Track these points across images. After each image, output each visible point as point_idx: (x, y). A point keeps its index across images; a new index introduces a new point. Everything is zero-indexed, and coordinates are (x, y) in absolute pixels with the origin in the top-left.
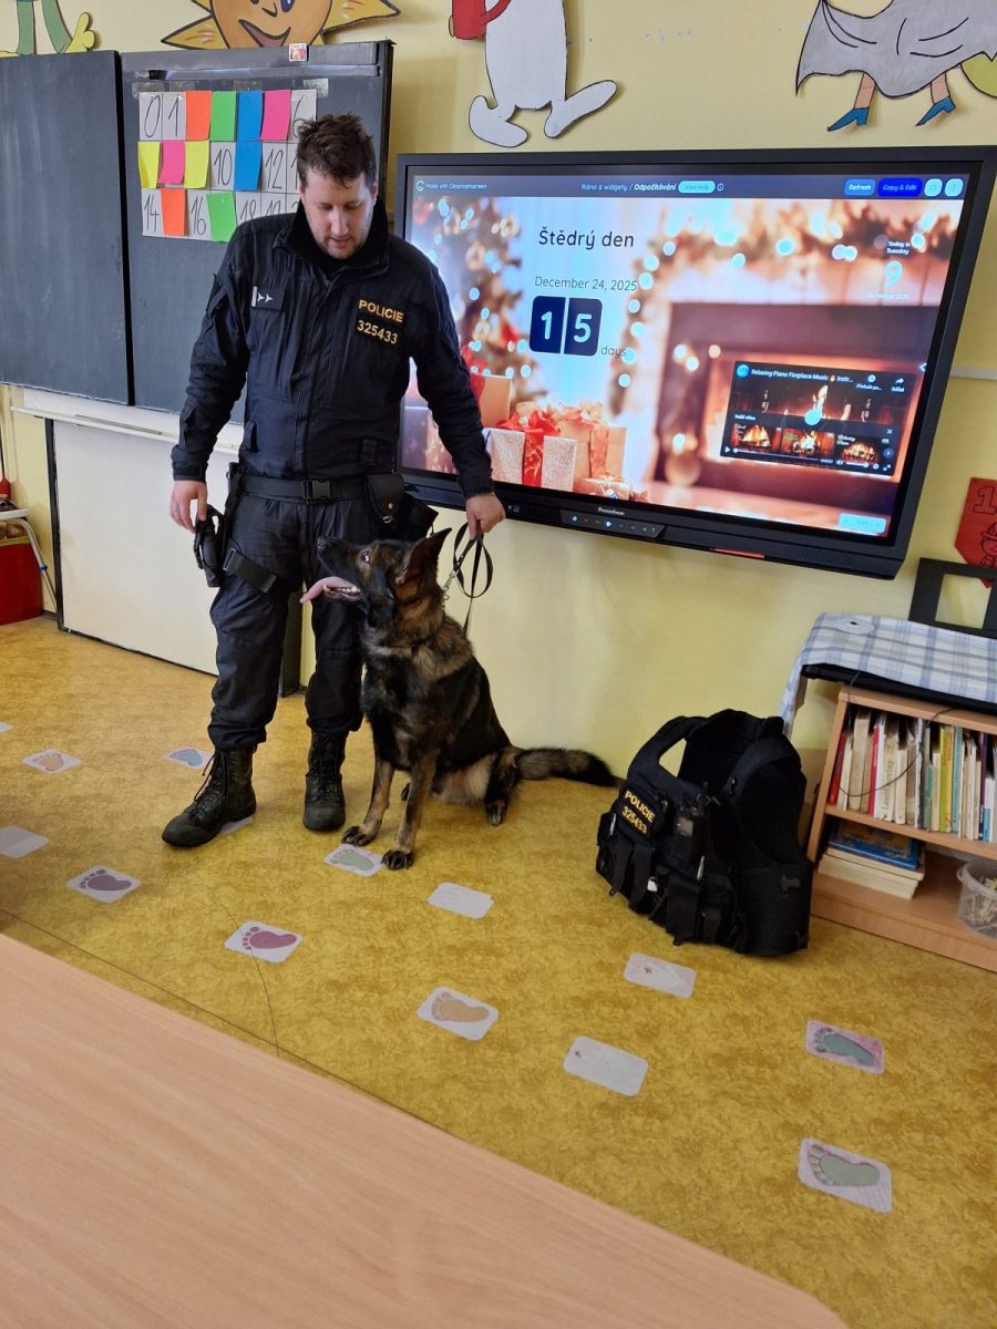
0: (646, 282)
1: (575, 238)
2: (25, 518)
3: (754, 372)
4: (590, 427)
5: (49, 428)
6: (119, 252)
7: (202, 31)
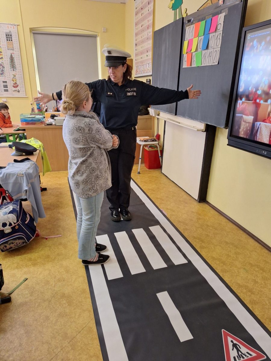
2: (158, 144)
5: (165, 121)
6: (178, 73)
7: (207, 4)
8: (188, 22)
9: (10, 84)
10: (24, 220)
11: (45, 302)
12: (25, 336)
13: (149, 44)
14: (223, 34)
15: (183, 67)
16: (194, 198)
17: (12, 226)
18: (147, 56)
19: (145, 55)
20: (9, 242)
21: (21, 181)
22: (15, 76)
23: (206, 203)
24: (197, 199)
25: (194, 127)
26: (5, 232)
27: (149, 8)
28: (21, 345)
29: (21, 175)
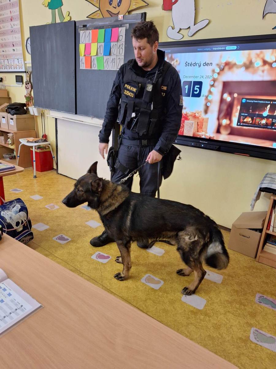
0: (216, 76)
1: (195, 64)
2: (49, 144)
3: (247, 101)
4: (198, 118)
5: (56, 119)
7: (97, 14)
8: (83, 27)
13: (16, 38)
15: (80, 69)
18: (14, 50)
19: (10, 49)
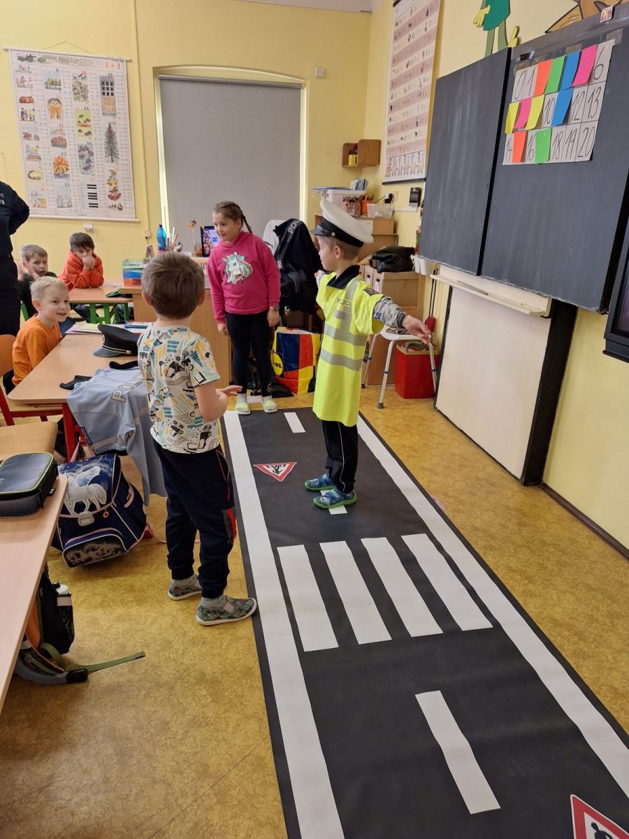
5: (451, 288)
6: (489, 177)
7: (571, 17)
8: (522, 60)
9: (103, 191)
10: (121, 500)
11: (162, 689)
12: (116, 760)
13: (424, 107)
14: (608, 90)
15: (503, 164)
16: (513, 473)
17: (95, 512)
18: (416, 133)
19: (412, 132)
20: (87, 547)
21: (118, 411)
22: (114, 173)
23: (541, 488)
24: (519, 477)
25: (522, 305)
26: (79, 524)
27: (428, 25)
28: (106, 780)
29: (119, 399)
